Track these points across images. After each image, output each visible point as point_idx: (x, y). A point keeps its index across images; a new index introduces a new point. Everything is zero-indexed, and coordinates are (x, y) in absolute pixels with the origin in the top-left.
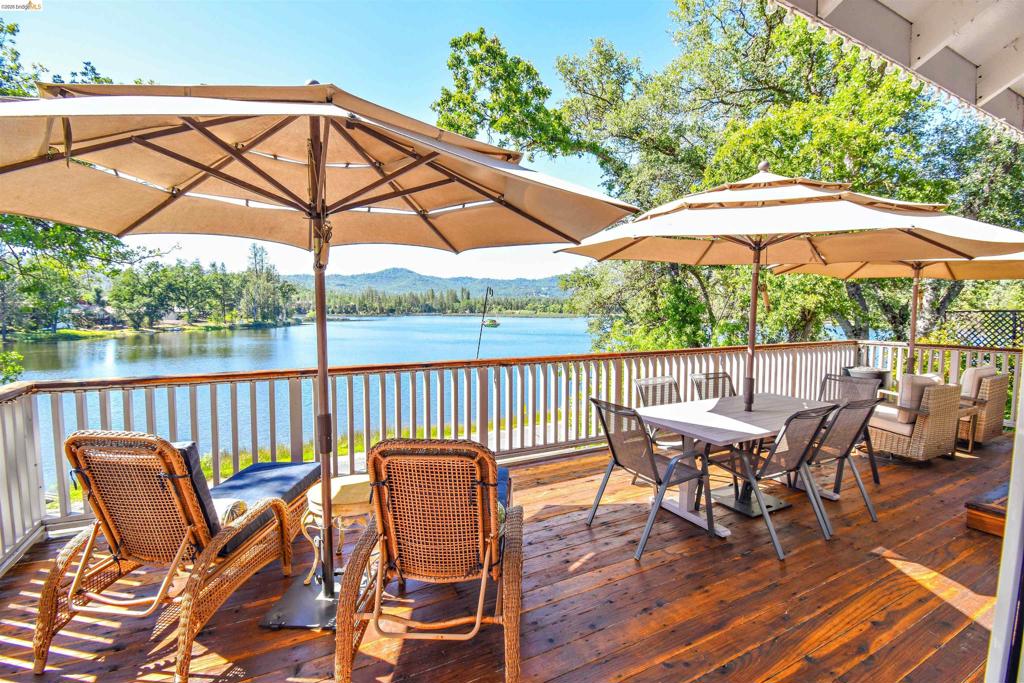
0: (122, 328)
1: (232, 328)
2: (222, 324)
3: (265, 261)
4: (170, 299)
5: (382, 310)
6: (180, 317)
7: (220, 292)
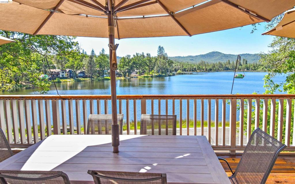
0: (121, 77)
1: (152, 77)
2: (149, 75)
3: (163, 52)
4: (134, 67)
5: (206, 69)
6: (137, 73)
7: (148, 64)
